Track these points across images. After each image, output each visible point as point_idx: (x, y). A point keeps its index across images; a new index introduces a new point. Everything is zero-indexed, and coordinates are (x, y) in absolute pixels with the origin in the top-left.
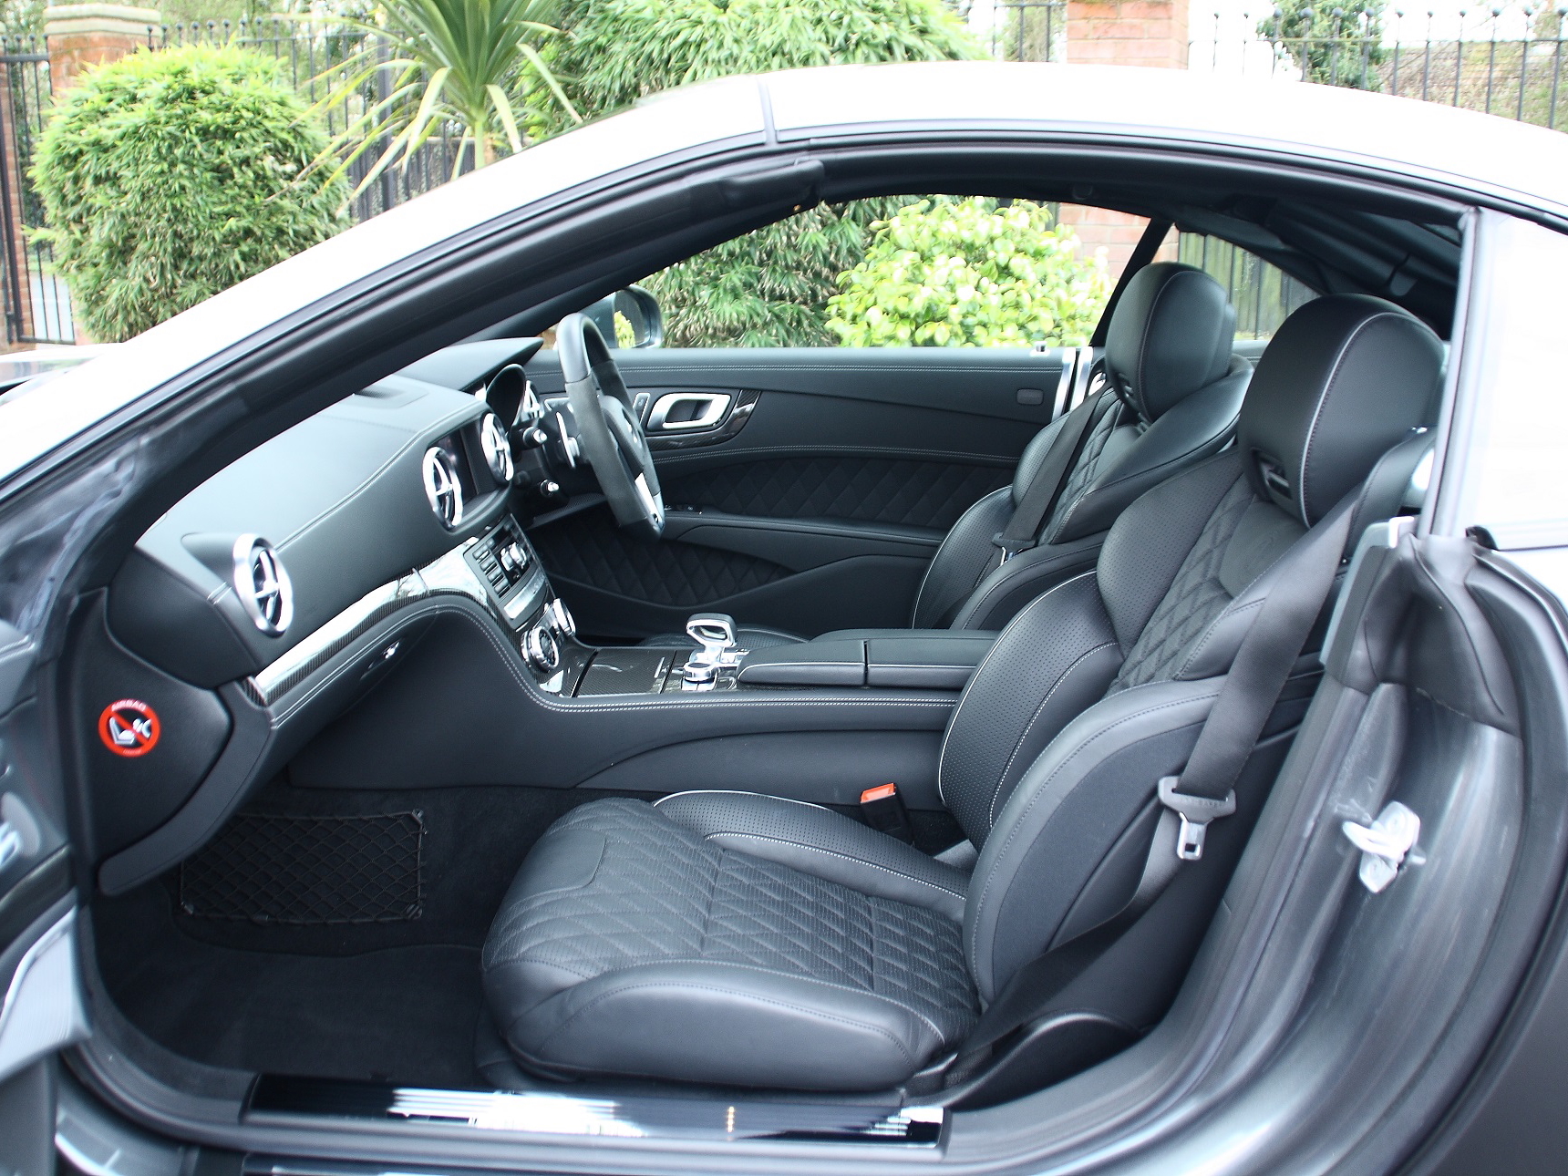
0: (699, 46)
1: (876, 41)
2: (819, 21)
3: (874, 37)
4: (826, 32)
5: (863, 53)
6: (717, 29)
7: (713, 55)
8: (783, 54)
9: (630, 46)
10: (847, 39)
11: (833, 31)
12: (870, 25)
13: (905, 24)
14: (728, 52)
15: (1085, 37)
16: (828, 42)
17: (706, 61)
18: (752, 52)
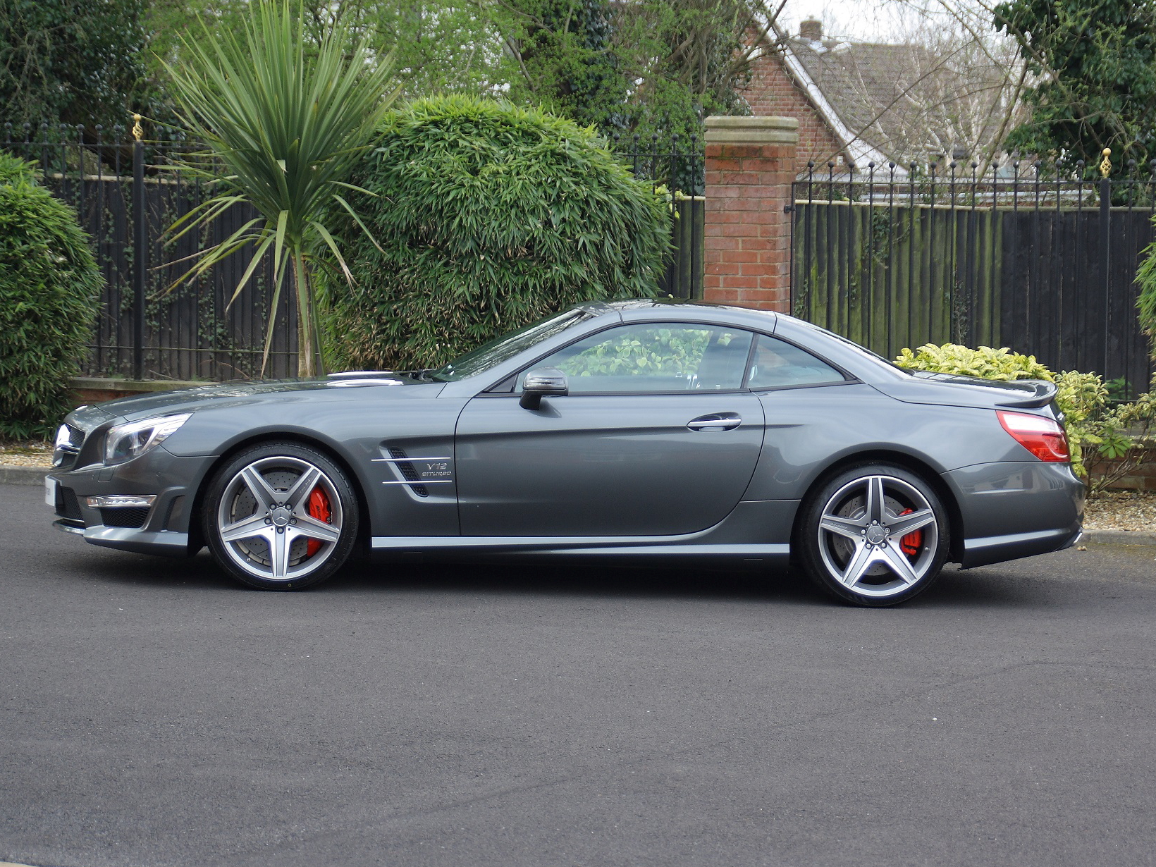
0: (462, 202)
1: (578, 198)
2: (540, 184)
3: (577, 195)
4: (545, 192)
5: (570, 206)
6: (474, 191)
7: (473, 208)
8: (518, 207)
9: (412, 198)
10: (558, 196)
11: (549, 191)
12: (574, 187)
13: (595, 185)
14: (481, 206)
15: (719, 183)
16: (546, 199)
17: (468, 212)
18: (496, 205)
